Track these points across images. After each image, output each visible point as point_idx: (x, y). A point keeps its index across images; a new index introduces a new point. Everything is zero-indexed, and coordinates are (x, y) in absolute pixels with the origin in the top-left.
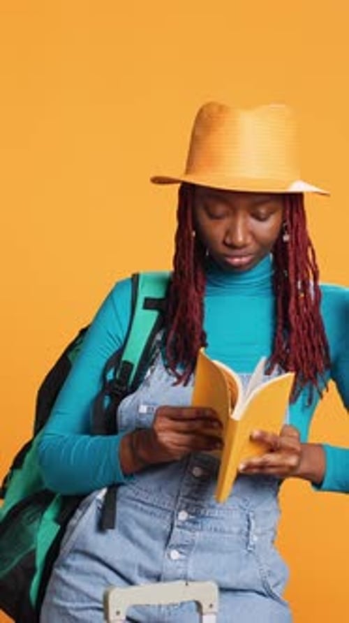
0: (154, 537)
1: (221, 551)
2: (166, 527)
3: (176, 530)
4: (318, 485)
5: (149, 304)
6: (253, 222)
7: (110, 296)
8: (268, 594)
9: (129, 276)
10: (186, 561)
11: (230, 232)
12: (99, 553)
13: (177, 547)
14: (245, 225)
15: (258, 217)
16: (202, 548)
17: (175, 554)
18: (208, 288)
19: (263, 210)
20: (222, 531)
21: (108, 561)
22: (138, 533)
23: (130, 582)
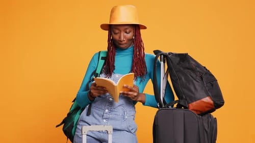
0: (100, 116)
1: (117, 120)
2: (102, 113)
3: (105, 114)
4: (144, 104)
5: (103, 58)
6: (126, 34)
7: (93, 57)
8: (129, 132)
9: (98, 52)
10: (107, 122)
11: (120, 37)
12: (86, 121)
13: (105, 119)
14: (123, 35)
15: (126, 32)
16: (112, 119)
17: (105, 120)
18: (117, 53)
19: (128, 31)
20: (117, 115)
21: (88, 122)
22: (96, 115)
23: (90, 125)
